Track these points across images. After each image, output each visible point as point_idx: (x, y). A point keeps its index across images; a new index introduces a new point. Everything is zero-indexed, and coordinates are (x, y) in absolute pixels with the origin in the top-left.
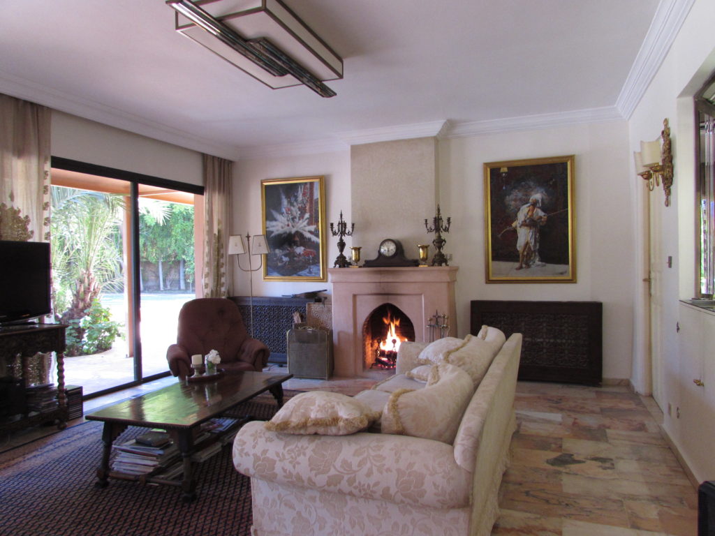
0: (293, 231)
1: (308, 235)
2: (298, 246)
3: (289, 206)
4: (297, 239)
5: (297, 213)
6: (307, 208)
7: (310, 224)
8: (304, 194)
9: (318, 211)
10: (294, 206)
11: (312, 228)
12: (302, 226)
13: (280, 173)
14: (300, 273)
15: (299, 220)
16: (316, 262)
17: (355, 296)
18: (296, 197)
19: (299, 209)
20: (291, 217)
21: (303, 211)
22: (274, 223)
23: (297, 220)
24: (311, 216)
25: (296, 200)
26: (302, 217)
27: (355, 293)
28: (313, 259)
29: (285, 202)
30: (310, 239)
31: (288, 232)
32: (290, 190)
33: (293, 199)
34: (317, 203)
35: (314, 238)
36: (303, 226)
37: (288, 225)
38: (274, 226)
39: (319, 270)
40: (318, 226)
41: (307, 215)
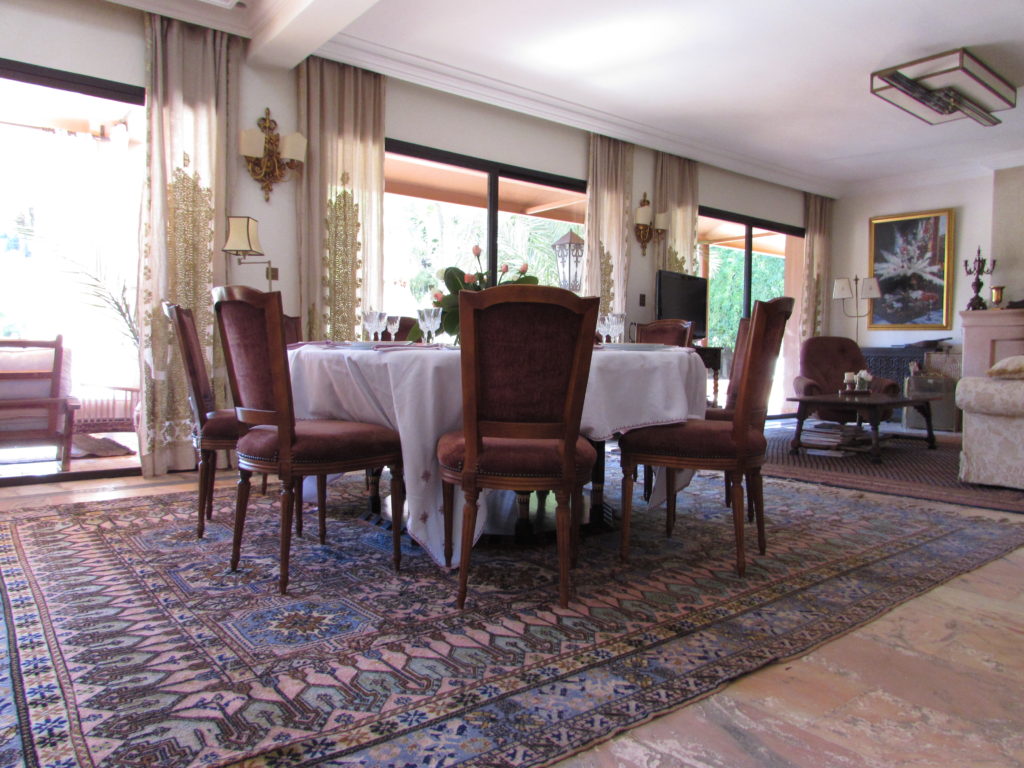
0: (909, 273)
1: (928, 277)
2: (914, 290)
3: (905, 245)
4: (914, 282)
5: (913, 250)
6: (930, 246)
7: (932, 263)
8: (926, 231)
9: (943, 250)
10: (911, 245)
11: (935, 269)
12: (921, 266)
13: (893, 208)
14: (916, 320)
15: (918, 259)
16: (938, 306)
17: (993, 342)
18: (915, 235)
19: (919, 248)
20: (906, 257)
21: (923, 250)
22: (884, 265)
23: (915, 260)
24: (934, 255)
25: (915, 238)
26: (921, 256)
27: (994, 338)
28: (934, 304)
29: (900, 241)
30: (930, 282)
31: (902, 274)
32: (907, 227)
33: (910, 237)
34: (943, 239)
35: (936, 281)
36: (923, 267)
37: (903, 267)
38: (883, 269)
39: (942, 316)
40: (943, 266)
41: (929, 255)
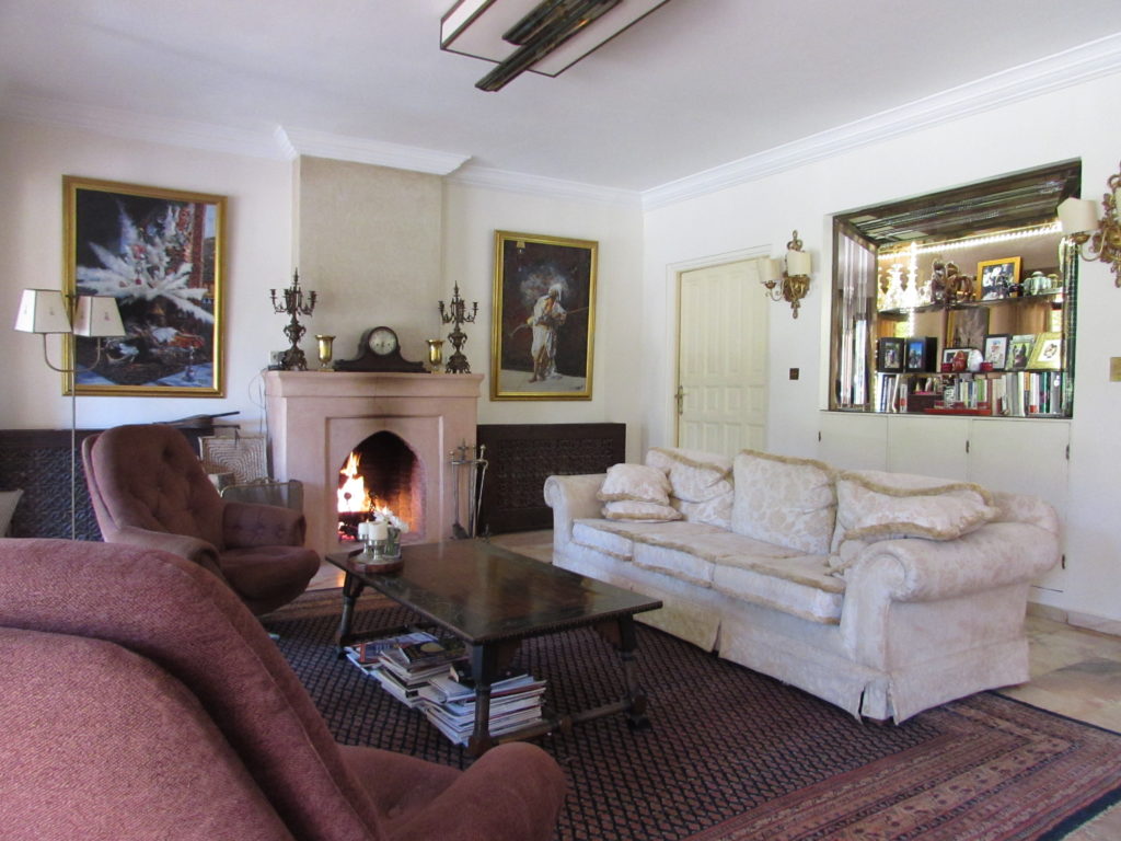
0: (151, 294)
1: (187, 306)
2: (160, 326)
3: (141, 243)
4: (159, 311)
5: (158, 253)
6: (188, 252)
7: (193, 281)
8: (180, 225)
9: (212, 264)
10: (153, 245)
11: (199, 293)
12: (174, 285)
13: (116, 168)
14: (164, 379)
15: (167, 274)
16: (204, 356)
17: (328, 420)
18: (161, 228)
19: (168, 252)
20: (144, 265)
21: (176, 258)
22: (99, 273)
23: (162, 273)
24: (196, 270)
25: (160, 233)
26: (173, 267)
27: (329, 416)
28: (198, 352)
29: (131, 233)
30: (190, 315)
31: (136, 295)
32: (147, 207)
33: (152, 231)
34: (211, 245)
35: (200, 313)
36: (176, 287)
37: (138, 282)
38: (98, 280)
39: (211, 375)
40: (211, 291)
41: (186, 267)
